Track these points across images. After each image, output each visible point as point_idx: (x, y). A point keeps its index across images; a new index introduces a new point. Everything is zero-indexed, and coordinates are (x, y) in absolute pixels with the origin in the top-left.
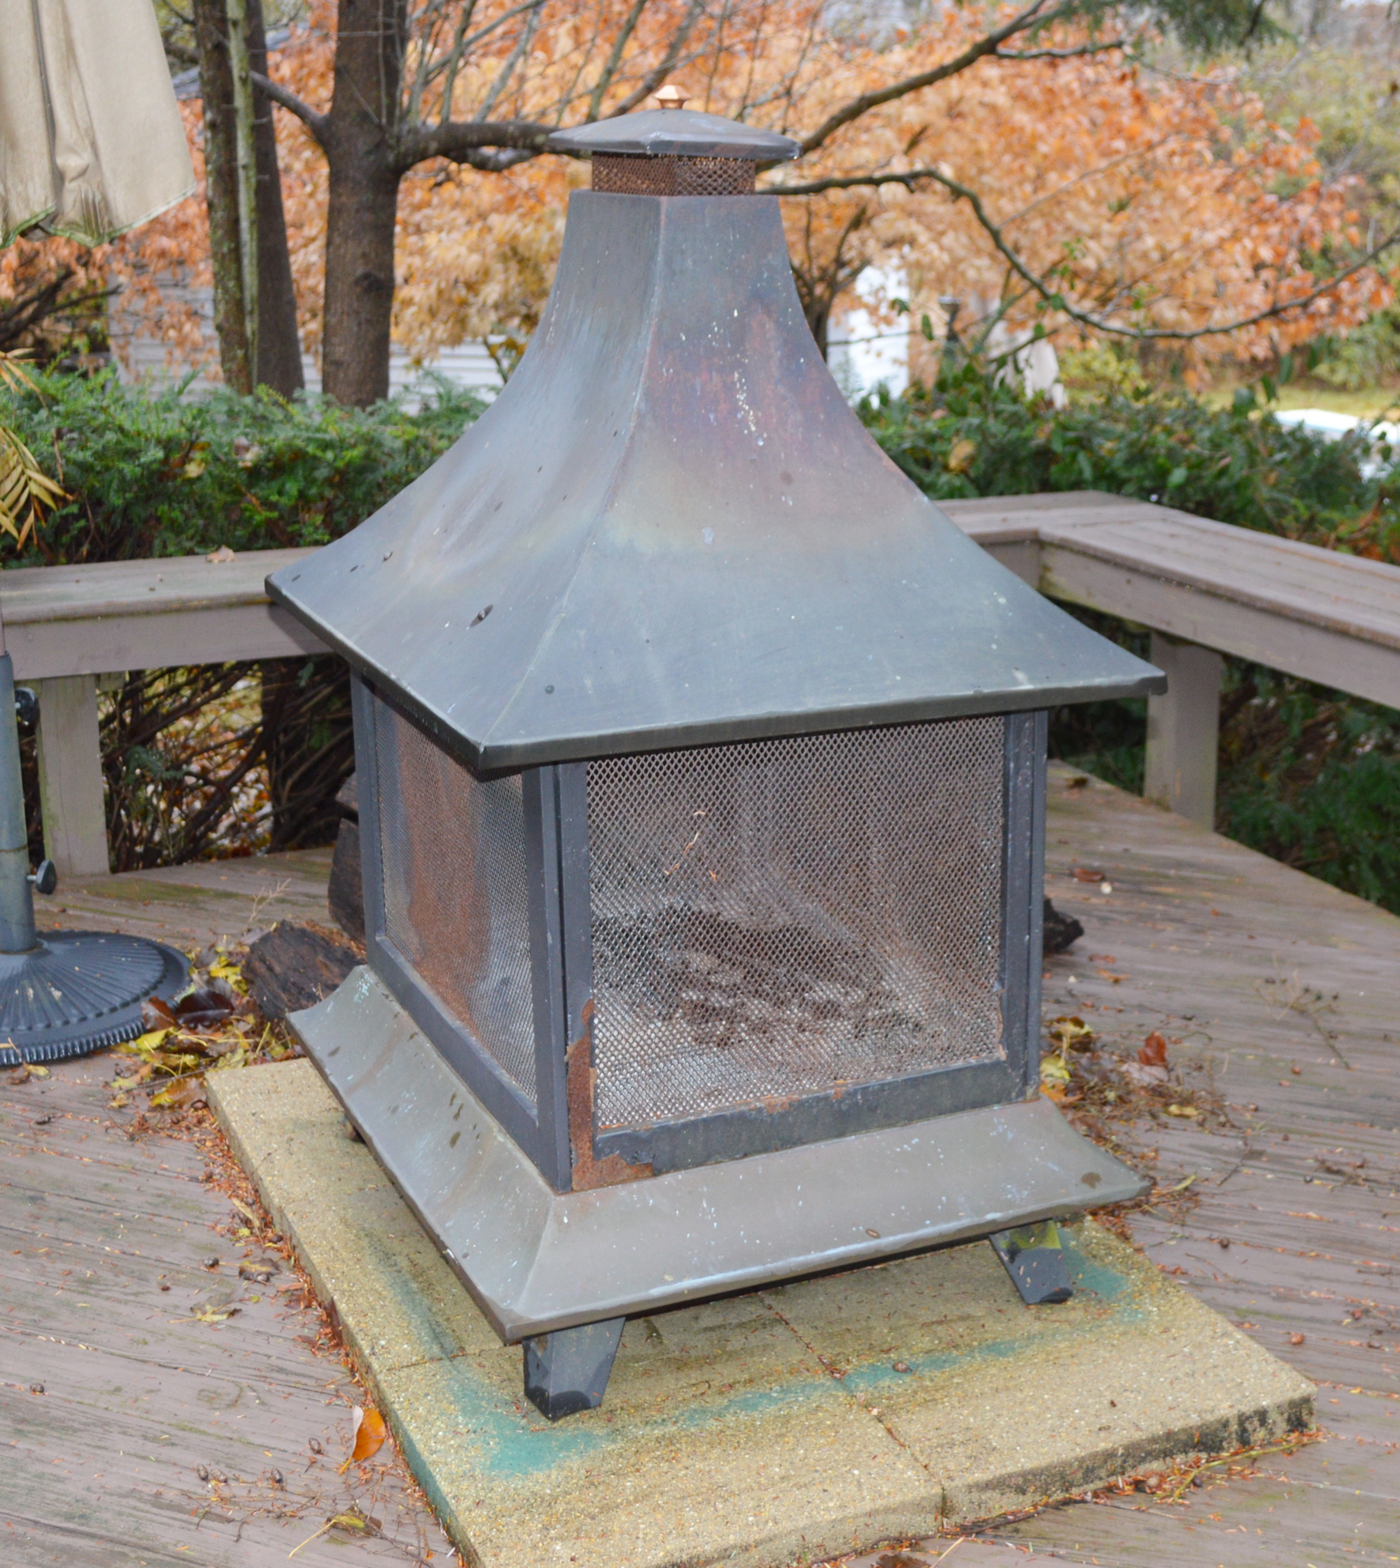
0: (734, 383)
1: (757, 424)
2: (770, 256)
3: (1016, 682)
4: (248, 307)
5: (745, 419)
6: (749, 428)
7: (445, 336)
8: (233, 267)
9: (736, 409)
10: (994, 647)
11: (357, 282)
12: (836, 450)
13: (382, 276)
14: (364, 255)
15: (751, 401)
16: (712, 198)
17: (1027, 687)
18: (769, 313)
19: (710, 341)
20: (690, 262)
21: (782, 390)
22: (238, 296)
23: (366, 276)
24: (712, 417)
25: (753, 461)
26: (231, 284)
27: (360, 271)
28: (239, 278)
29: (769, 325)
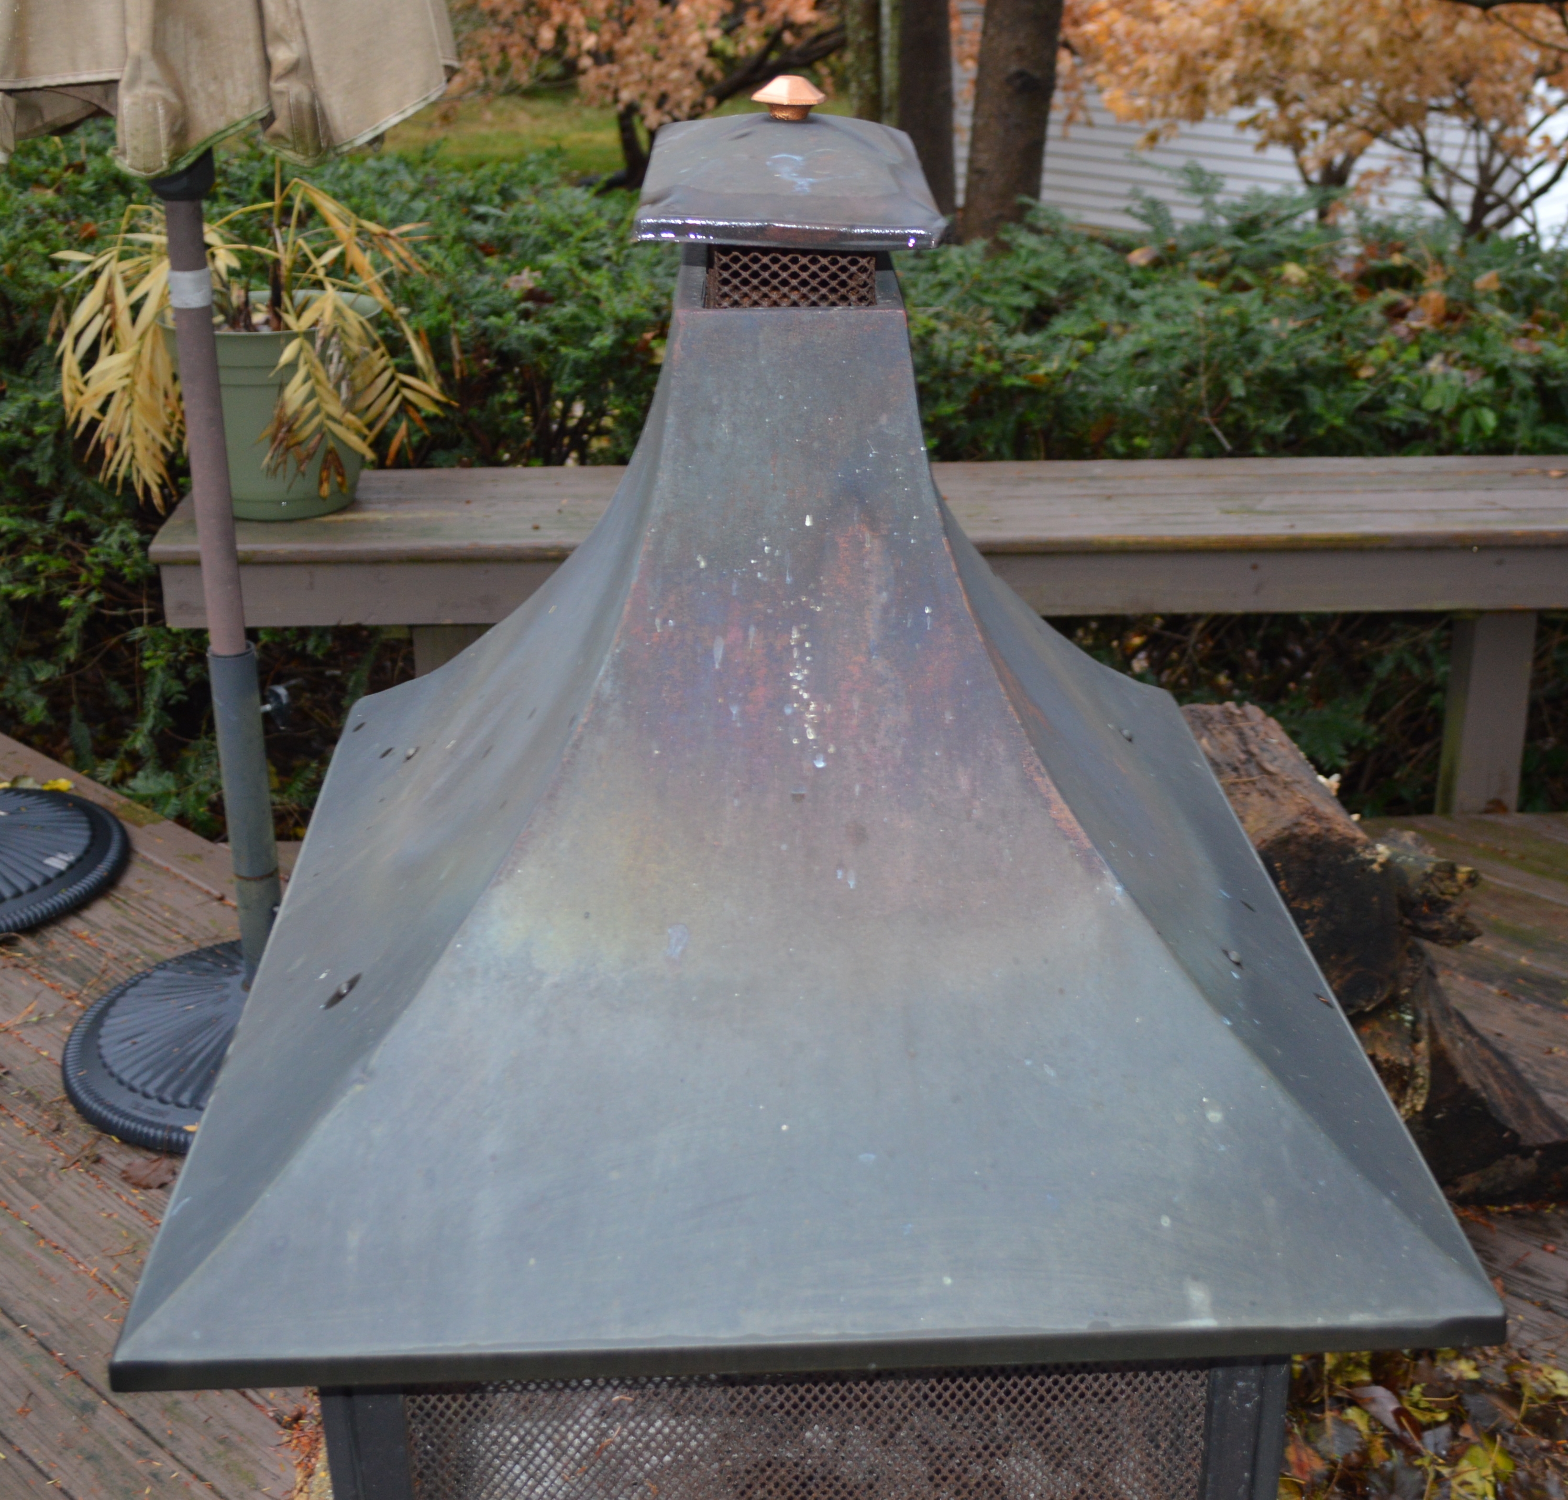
0: (789, 649)
1: (818, 727)
2: (884, 420)
3: (1186, 1311)
4: (886, 103)
5: (798, 715)
6: (802, 735)
7: (1183, 110)
8: (870, 58)
9: (784, 696)
10: (1166, 1222)
11: (1009, 80)
12: (964, 782)
13: (1037, 74)
14: (1019, 51)
15: (817, 686)
16: (775, 312)
17: (1205, 1322)
18: (873, 523)
19: (752, 570)
20: (725, 427)
21: (880, 665)
22: (874, 91)
23: (1020, 74)
24: (735, 710)
25: (798, 798)
26: (867, 77)
27: (1014, 68)
28: (877, 70)
29: (870, 543)
